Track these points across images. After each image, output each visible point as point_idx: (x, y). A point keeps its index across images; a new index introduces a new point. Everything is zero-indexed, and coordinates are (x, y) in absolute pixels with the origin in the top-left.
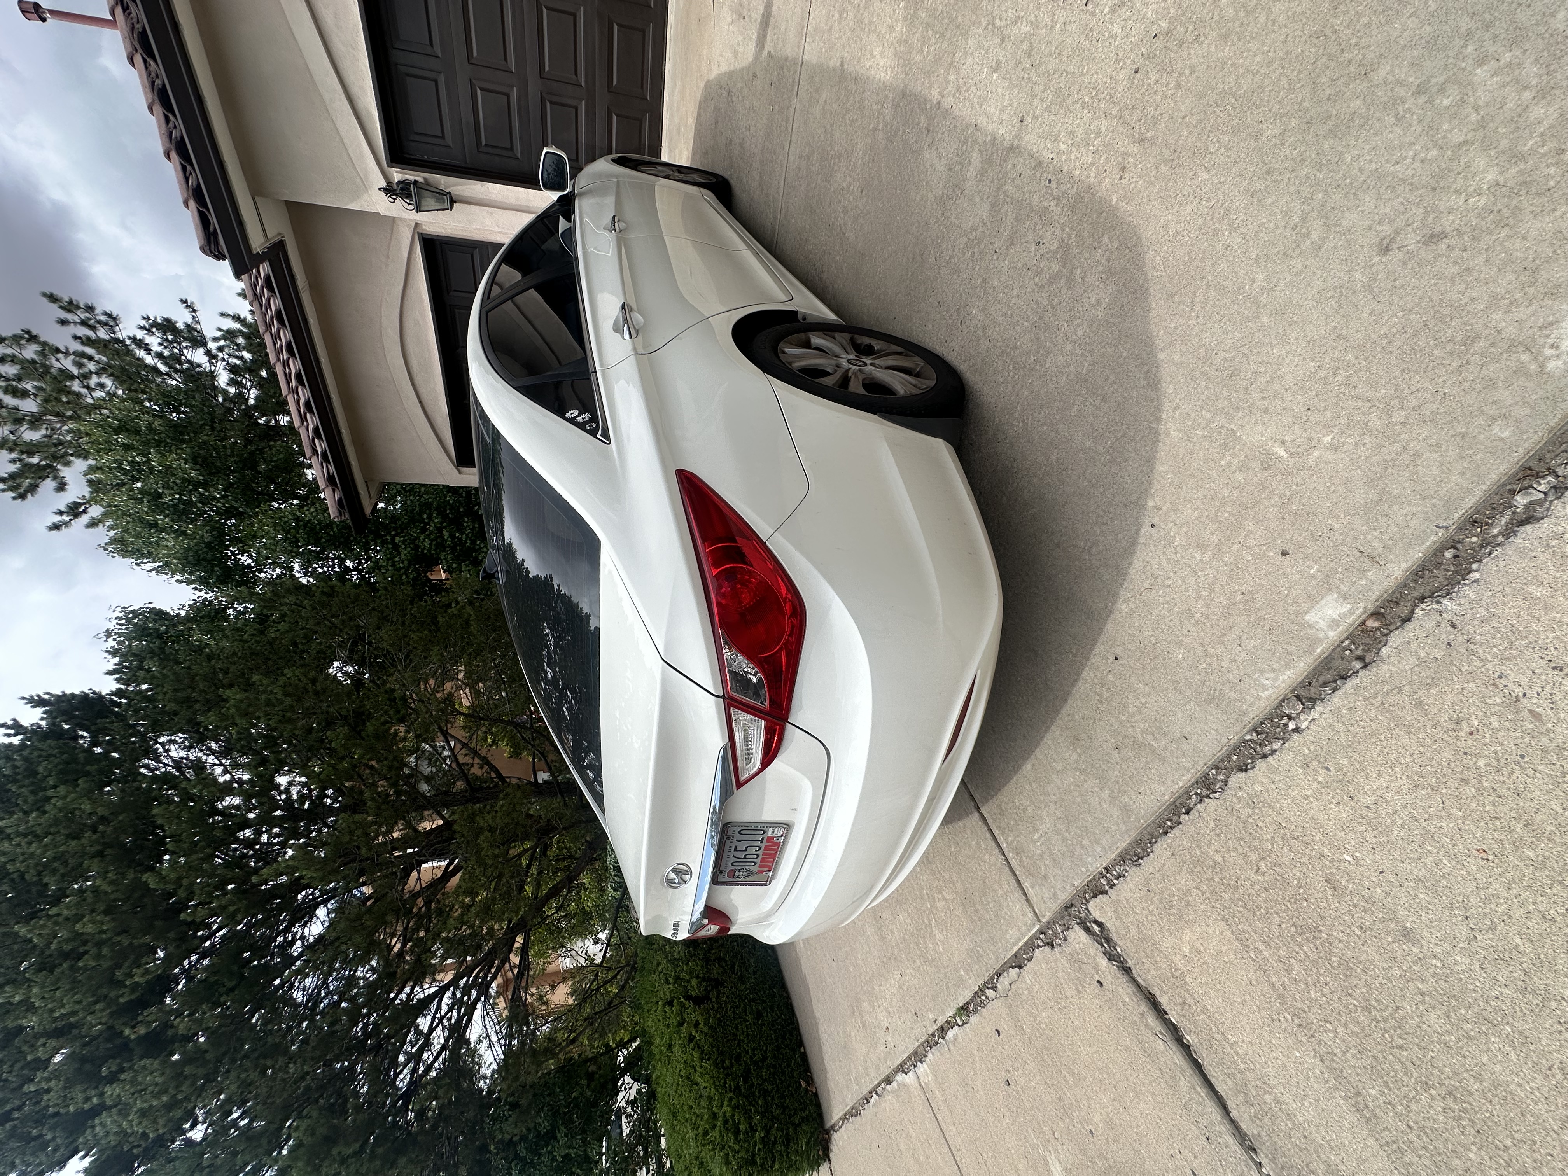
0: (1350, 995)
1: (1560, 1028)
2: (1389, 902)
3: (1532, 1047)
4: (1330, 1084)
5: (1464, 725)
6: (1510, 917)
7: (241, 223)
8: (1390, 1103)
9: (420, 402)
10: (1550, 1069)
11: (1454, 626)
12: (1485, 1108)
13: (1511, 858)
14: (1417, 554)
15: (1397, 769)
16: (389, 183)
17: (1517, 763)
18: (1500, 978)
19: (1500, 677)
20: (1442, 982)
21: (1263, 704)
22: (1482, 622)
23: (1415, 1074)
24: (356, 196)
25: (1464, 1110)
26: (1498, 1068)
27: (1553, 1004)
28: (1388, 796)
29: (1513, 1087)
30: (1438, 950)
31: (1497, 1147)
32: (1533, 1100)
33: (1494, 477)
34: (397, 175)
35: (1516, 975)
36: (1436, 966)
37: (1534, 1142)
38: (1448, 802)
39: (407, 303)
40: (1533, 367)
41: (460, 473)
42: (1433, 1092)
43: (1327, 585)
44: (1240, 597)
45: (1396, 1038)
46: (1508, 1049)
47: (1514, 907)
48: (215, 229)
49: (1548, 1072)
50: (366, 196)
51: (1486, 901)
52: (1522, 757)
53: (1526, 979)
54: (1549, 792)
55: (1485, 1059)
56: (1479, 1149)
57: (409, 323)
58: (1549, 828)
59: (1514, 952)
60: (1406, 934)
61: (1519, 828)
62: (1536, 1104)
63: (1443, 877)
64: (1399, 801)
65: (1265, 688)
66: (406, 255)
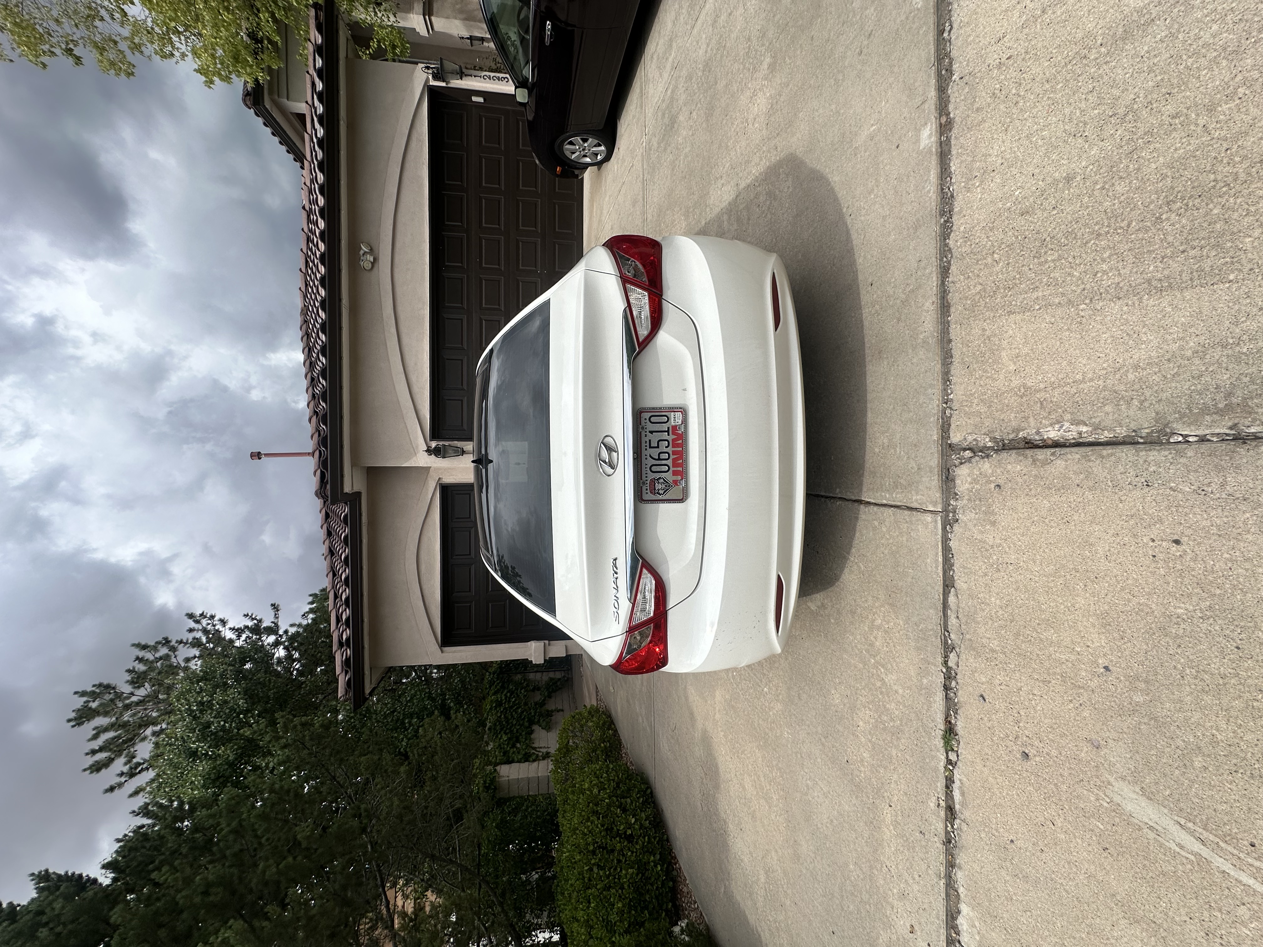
0: (1087, 243)
1: (1149, 108)
2: (1049, 180)
3: (1155, 131)
4: (1137, 303)
5: (996, 91)
6: (1084, 111)
7: (342, 476)
8: (1163, 258)
9: (422, 596)
10: (1171, 125)
11: (962, 78)
12: (1184, 183)
13: (1058, 96)
14: (933, 81)
15: (995, 136)
16: (428, 447)
17: (1023, 74)
18: (1112, 132)
19: (989, 66)
20: (1101, 171)
21: (934, 197)
22: (968, 65)
23: (1149, 224)
24: (408, 458)
25: (1183, 198)
26: (1161, 159)
27: (1136, 107)
28: (1003, 149)
29: (1176, 156)
30: (1084, 164)
31: (1214, 187)
32: (1187, 145)
33: (932, 39)
34: (434, 444)
35: (1113, 122)
36: (1092, 170)
37: (1215, 158)
38: (1020, 118)
39: (426, 527)
40: (916, 12)
41: (442, 652)
42: (1164, 217)
43: (918, 131)
44: (896, 182)
45: (1122, 225)
46: (1152, 147)
47: (1080, 106)
48: (327, 481)
49: (1173, 127)
50: (414, 458)
51: (1070, 120)
52: (1021, 70)
53: (1117, 116)
54: (1040, 64)
55: (1153, 166)
56: (1212, 202)
57: (425, 539)
58: (1054, 71)
59: (1101, 116)
60: (1069, 179)
61: (1047, 86)
62: (1190, 144)
63: (1051, 138)
64: (1008, 144)
65: (929, 191)
66: (430, 497)
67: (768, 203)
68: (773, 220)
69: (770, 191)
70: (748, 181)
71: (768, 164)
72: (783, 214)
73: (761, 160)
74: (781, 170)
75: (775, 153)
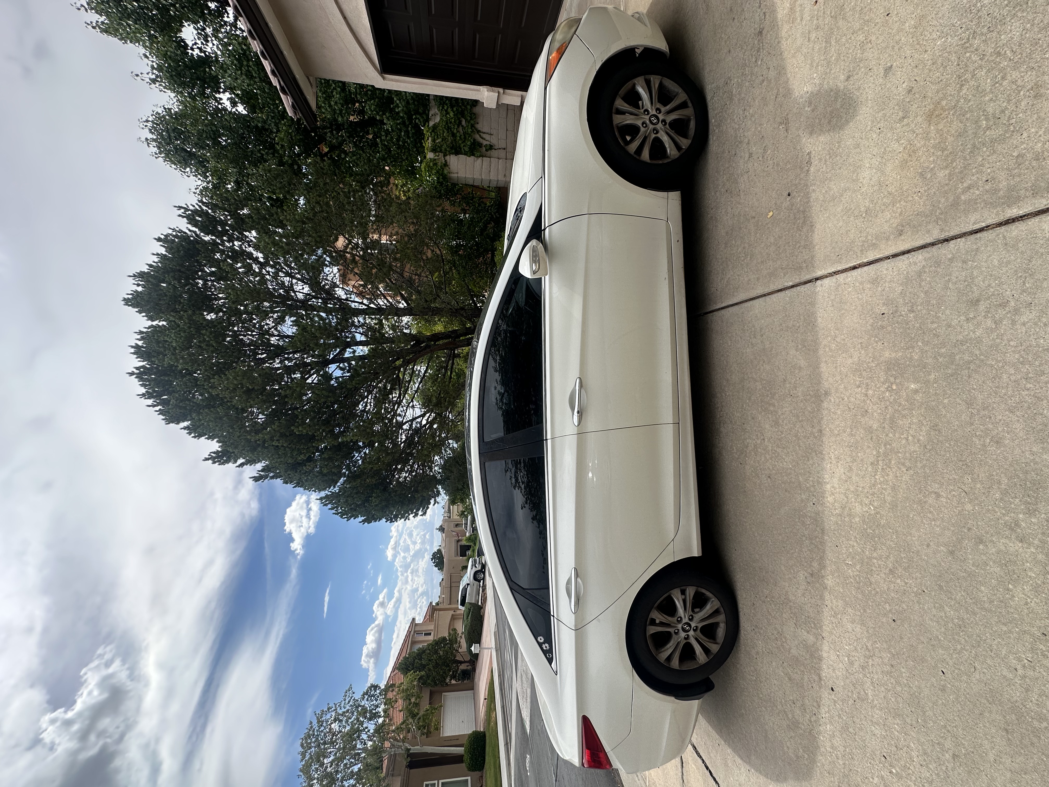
9: (345, 18)
41: (384, 79)
67: (790, 716)
68: (775, 708)
69: (798, 727)
70: (823, 710)
71: (823, 749)
72: (774, 724)
73: (832, 747)
74: (806, 756)
75: (826, 767)
